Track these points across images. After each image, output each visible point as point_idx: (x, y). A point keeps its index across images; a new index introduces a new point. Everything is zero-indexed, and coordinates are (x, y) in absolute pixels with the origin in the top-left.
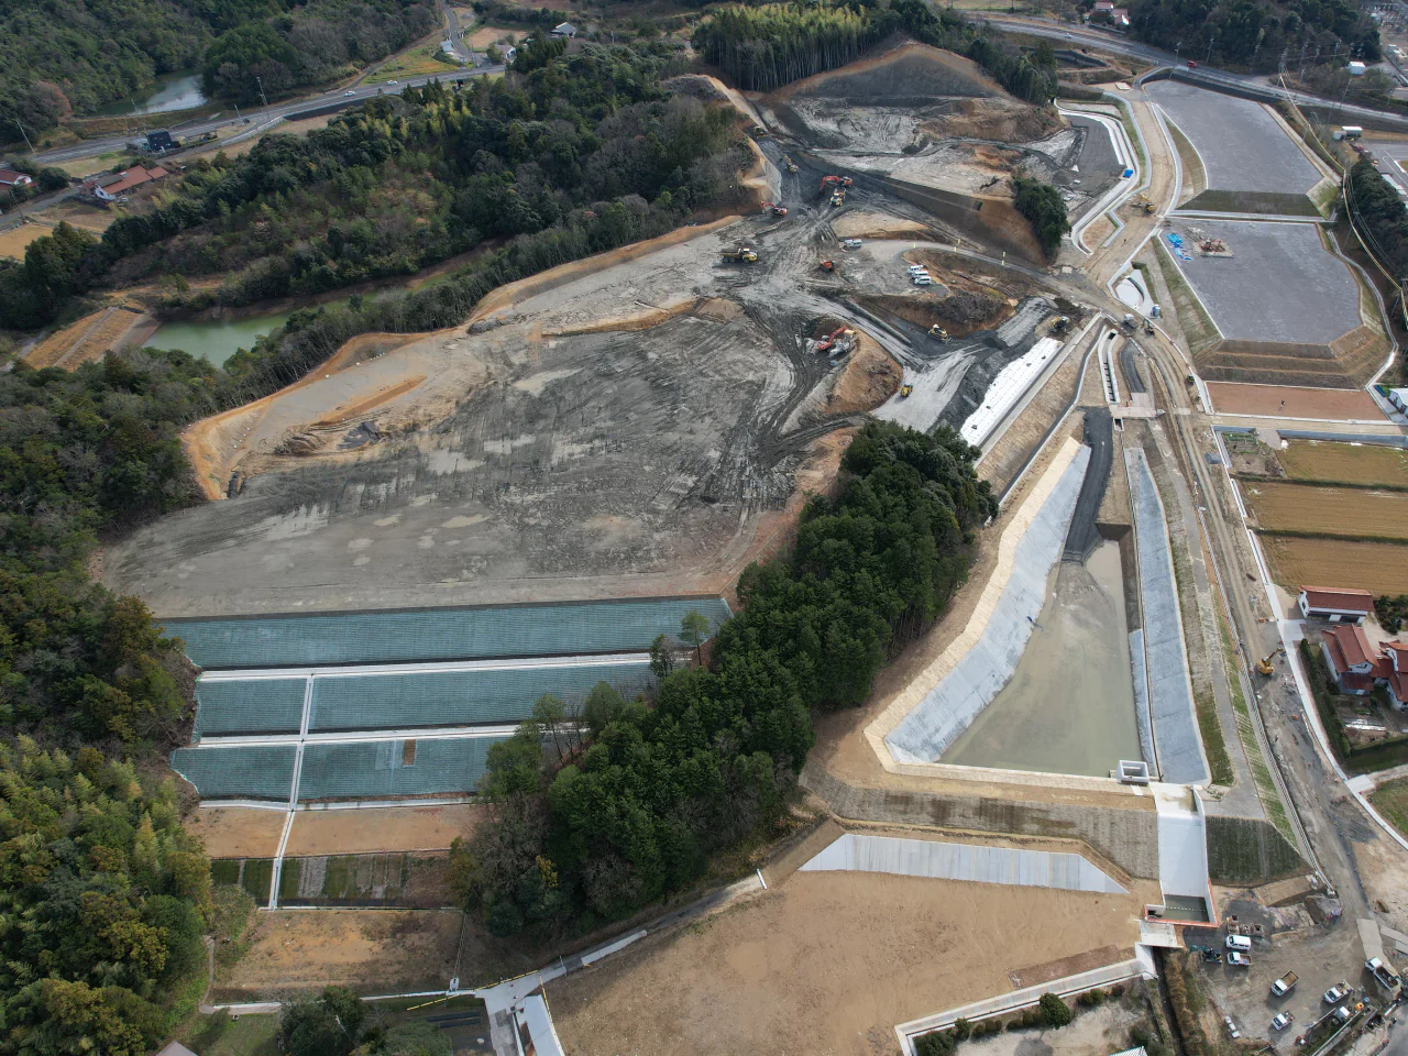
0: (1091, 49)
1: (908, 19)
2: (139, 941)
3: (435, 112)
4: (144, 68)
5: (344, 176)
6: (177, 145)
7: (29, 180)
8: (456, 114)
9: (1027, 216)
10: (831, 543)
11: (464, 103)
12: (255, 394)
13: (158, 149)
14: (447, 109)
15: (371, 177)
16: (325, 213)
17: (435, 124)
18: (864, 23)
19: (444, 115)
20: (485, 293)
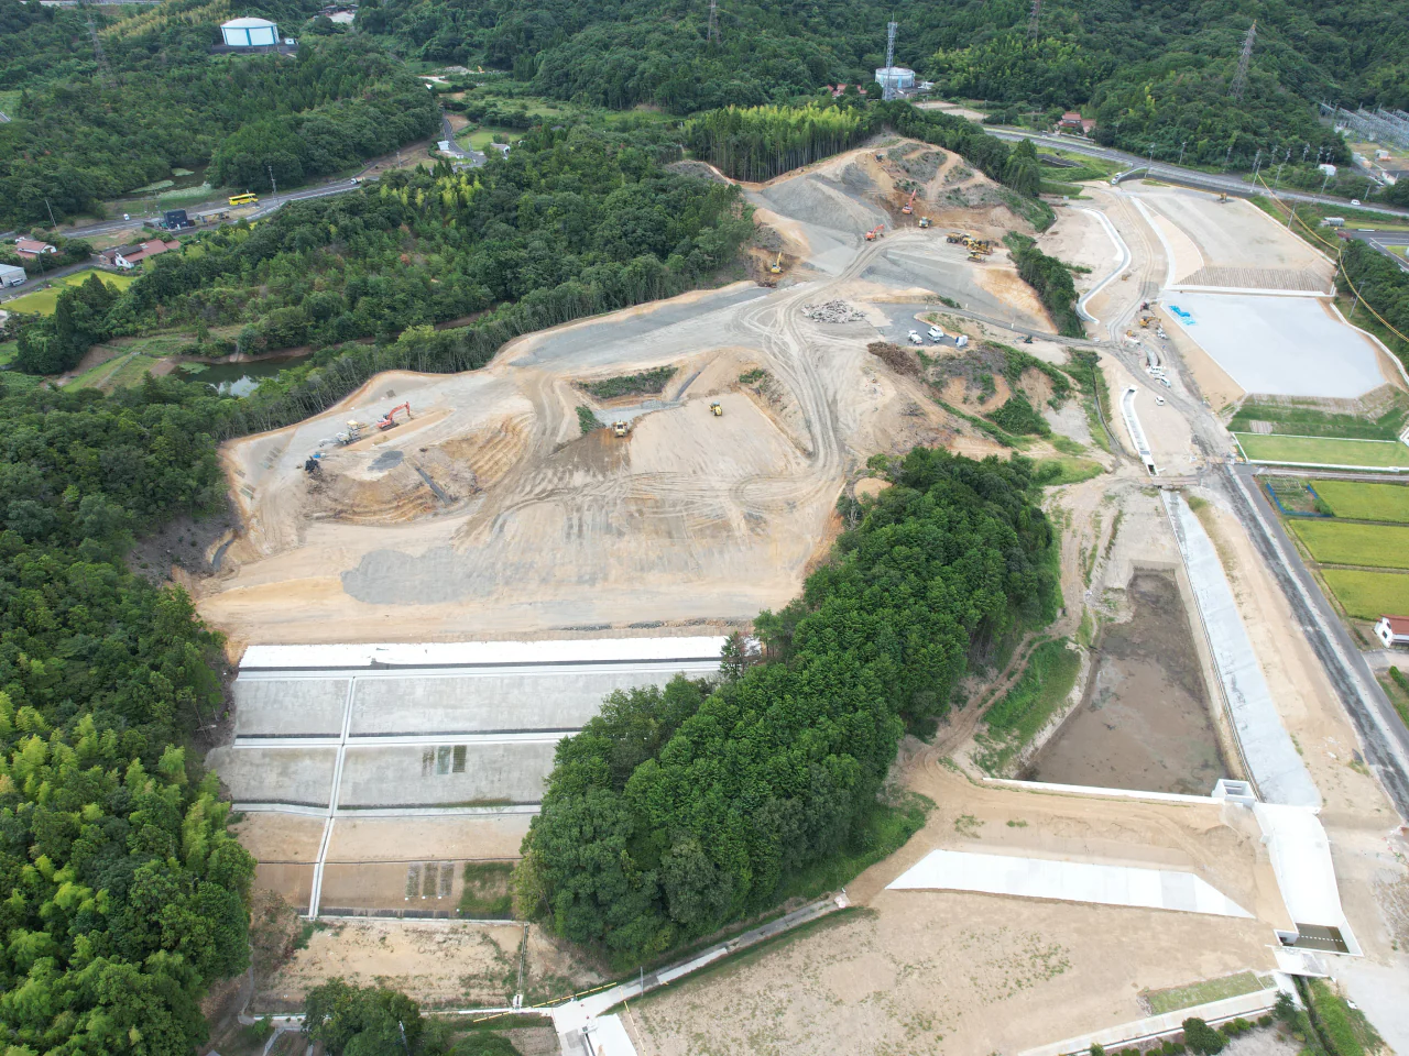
0: (1065, 153)
1: (895, 117)
2: (189, 929)
3: (449, 186)
4: (160, 160)
5: (362, 239)
6: (191, 223)
7: (54, 250)
8: (469, 187)
9: (1032, 285)
10: (901, 550)
11: (477, 177)
12: (282, 421)
13: (173, 226)
14: (459, 183)
15: (386, 239)
16: (341, 270)
17: (448, 196)
18: (853, 119)
19: (456, 188)
20: (505, 341)
